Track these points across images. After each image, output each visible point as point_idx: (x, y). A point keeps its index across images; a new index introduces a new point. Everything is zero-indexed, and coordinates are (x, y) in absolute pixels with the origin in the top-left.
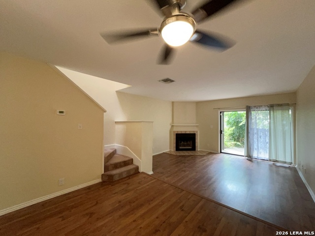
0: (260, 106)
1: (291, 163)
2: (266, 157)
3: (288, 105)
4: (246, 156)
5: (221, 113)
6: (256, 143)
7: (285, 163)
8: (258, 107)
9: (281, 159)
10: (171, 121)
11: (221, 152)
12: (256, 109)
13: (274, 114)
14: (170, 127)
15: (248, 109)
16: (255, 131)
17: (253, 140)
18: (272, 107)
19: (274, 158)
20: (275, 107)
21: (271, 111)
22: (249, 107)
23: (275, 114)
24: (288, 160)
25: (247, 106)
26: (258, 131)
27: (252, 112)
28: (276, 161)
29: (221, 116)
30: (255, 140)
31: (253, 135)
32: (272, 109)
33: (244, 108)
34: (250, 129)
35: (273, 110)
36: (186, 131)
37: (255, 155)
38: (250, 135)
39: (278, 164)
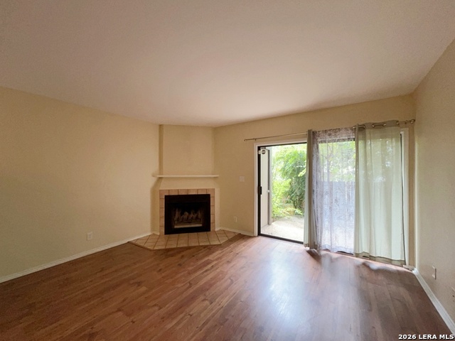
0: (336, 131)
1: (403, 263)
2: (349, 246)
3: (397, 124)
4: (306, 246)
5: (259, 148)
6: (328, 213)
7: (390, 261)
8: (332, 133)
9: (380, 251)
10: (157, 168)
11: (259, 234)
12: (328, 138)
13: (365, 147)
14: (152, 181)
15: (312, 139)
16: (326, 188)
17: (322, 208)
18: (360, 131)
19: (364, 249)
20: (367, 131)
21: (361, 143)
22: (314, 133)
23: (368, 148)
24: (397, 256)
25: (309, 131)
26: (331, 189)
27: (320, 145)
28: (371, 258)
29: (259, 156)
30: (326, 208)
31: (322, 196)
32: (360, 136)
33: (303, 137)
34: (315, 184)
35: (365, 139)
36: (188, 190)
37: (325, 240)
38: (315, 197)
39: (375, 265)
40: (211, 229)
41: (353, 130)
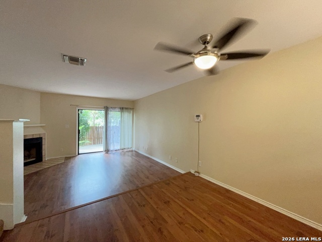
2: (119, 148)
4: (104, 151)
5: (79, 110)
7: (128, 148)
11: (79, 154)
15: (107, 110)
18: (122, 109)
19: (123, 147)
21: (122, 113)
25: (105, 107)
27: (110, 112)
29: (79, 114)
36: (25, 136)
37: (111, 148)
39: (126, 150)
40: (43, 160)
41: (120, 108)
